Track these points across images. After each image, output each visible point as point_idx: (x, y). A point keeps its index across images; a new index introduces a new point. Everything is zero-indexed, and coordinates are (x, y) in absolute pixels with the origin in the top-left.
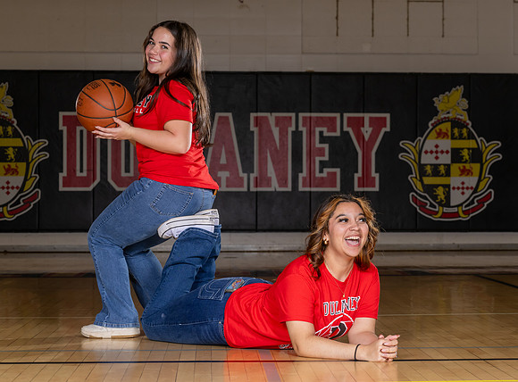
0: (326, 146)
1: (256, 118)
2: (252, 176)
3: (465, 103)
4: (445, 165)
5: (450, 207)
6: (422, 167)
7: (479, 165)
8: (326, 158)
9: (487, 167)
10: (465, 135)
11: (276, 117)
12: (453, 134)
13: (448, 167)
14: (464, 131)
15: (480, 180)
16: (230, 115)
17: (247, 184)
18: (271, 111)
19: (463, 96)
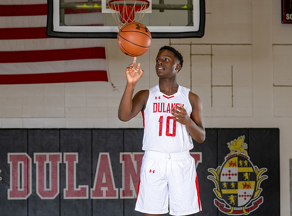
1: (124, 156)
3: (246, 145)
4: (234, 182)
5: (237, 207)
6: (221, 184)
7: (254, 182)
9: (259, 183)
10: (246, 164)
11: (135, 155)
12: (239, 164)
13: (236, 184)
14: (246, 162)
15: (255, 191)
16: (108, 154)
17: (118, 195)
18: (132, 151)
19: (245, 142)
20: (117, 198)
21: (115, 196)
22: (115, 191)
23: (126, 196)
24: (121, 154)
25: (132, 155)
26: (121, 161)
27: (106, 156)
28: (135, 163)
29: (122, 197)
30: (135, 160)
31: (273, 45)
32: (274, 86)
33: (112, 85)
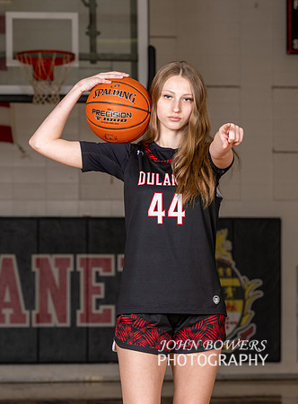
0: (102, 285)
2: (35, 313)
3: (229, 245)
8: (102, 296)
9: (249, 303)
10: (229, 274)
11: (56, 259)
14: (229, 271)
15: (243, 316)
16: (13, 257)
17: (29, 320)
18: (51, 253)
19: (228, 238)
20: (27, 325)
21: (24, 321)
22: (24, 316)
23: (42, 322)
24: (34, 257)
25: (51, 259)
26: (34, 268)
27: (10, 260)
28: (56, 272)
29: (35, 325)
30: (57, 265)
31: (274, 87)
32: (274, 152)
33: (20, 148)
